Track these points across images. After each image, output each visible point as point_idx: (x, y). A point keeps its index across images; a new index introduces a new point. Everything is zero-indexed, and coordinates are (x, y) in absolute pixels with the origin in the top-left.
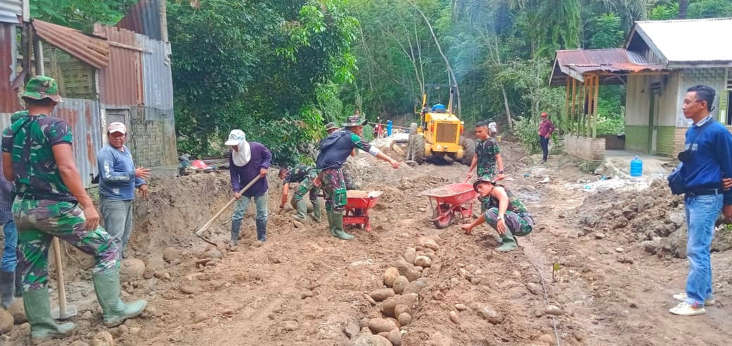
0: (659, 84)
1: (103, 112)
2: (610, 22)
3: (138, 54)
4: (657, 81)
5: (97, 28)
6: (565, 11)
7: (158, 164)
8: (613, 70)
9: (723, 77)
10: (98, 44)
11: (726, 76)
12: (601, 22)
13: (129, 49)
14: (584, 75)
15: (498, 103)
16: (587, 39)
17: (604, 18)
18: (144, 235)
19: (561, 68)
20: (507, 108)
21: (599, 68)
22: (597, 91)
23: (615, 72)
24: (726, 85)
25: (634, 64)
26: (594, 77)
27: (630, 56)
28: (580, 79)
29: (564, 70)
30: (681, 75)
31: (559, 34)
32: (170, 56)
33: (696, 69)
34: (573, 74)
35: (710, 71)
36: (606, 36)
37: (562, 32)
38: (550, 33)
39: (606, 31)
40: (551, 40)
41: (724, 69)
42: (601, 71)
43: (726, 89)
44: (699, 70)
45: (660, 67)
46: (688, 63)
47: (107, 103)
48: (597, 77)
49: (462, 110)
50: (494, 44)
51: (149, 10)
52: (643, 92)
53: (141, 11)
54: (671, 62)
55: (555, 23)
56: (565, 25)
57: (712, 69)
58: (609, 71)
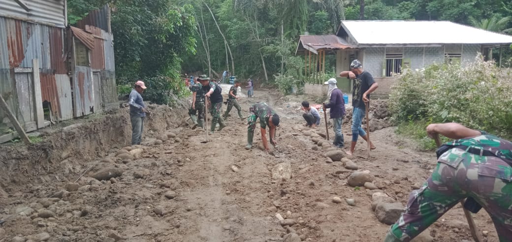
0: (354, 55)
1: (92, 73)
2: (322, 15)
3: (102, 41)
4: (353, 53)
5: (87, 27)
6: (300, 10)
7: (111, 102)
8: (332, 48)
9: (384, 52)
10: (90, 37)
11: (385, 51)
12: (318, 15)
13: (99, 38)
14: (317, 50)
15: (259, 65)
16: (309, 25)
17: (319, 13)
18: (121, 138)
19: (303, 45)
20: (265, 68)
21: (325, 47)
22: (324, 59)
23: (333, 49)
24: (385, 56)
25: (342, 44)
26: (322, 51)
27: (339, 39)
28: (315, 52)
29: (305, 47)
30: (365, 51)
31: (297, 23)
32: (113, 41)
33: (372, 48)
34: (311, 50)
35: (378, 49)
36: (320, 24)
37: (299, 22)
38: (292, 23)
39: (321, 20)
40: (292, 27)
41: (384, 48)
42: (326, 48)
43: (385, 58)
44: (373, 48)
45: (355, 46)
46: (368, 44)
47: (93, 68)
48: (324, 52)
49: (235, 69)
50: (255, 27)
51: (100, 15)
52: (345, 59)
53: (95, 16)
54: (360, 44)
55: (294, 17)
56: (300, 18)
57: (379, 48)
58: (330, 48)
